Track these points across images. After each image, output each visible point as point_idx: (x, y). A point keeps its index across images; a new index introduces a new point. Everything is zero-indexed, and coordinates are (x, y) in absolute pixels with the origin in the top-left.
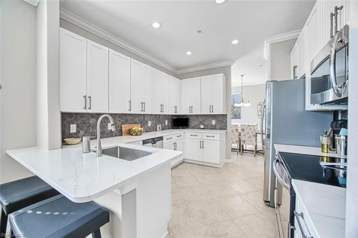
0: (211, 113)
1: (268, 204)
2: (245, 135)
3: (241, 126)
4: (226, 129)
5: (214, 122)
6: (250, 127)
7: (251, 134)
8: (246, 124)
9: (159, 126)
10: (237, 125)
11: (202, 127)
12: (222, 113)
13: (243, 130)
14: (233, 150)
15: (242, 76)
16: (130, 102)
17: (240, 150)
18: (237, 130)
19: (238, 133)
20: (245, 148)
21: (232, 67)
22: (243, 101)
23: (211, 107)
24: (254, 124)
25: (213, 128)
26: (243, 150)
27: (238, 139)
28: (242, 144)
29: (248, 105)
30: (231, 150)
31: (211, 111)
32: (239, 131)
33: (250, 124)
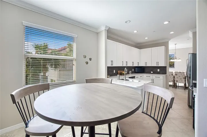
0: (158, 66)
1: (190, 107)
2: (177, 78)
3: (175, 72)
4: (166, 74)
5: (158, 70)
6: (181, 73)
7: (182, 77)
8: (178, 71)
9: (130, 72)
10: (173, 72)
11: (152, 72)
12: (164, 66)
13: (176, 75)
14: (170, 86)
15: (175, 44)
16: (123, 62)
17: (174, 86)
18: (172, 75)
19: (173, 77)
20: (177, 85)
21: (169, 42)
22: (176, 59)
23: (157, 63)
24: (184, 72)
25: (159, 73)
26: (176, 86)
27: (173, 80)
28: (175, 82)
29: (180, 60)
30: (169, 86)
31: (157, 65)
32: (173, 75)
33: (181, 71)
